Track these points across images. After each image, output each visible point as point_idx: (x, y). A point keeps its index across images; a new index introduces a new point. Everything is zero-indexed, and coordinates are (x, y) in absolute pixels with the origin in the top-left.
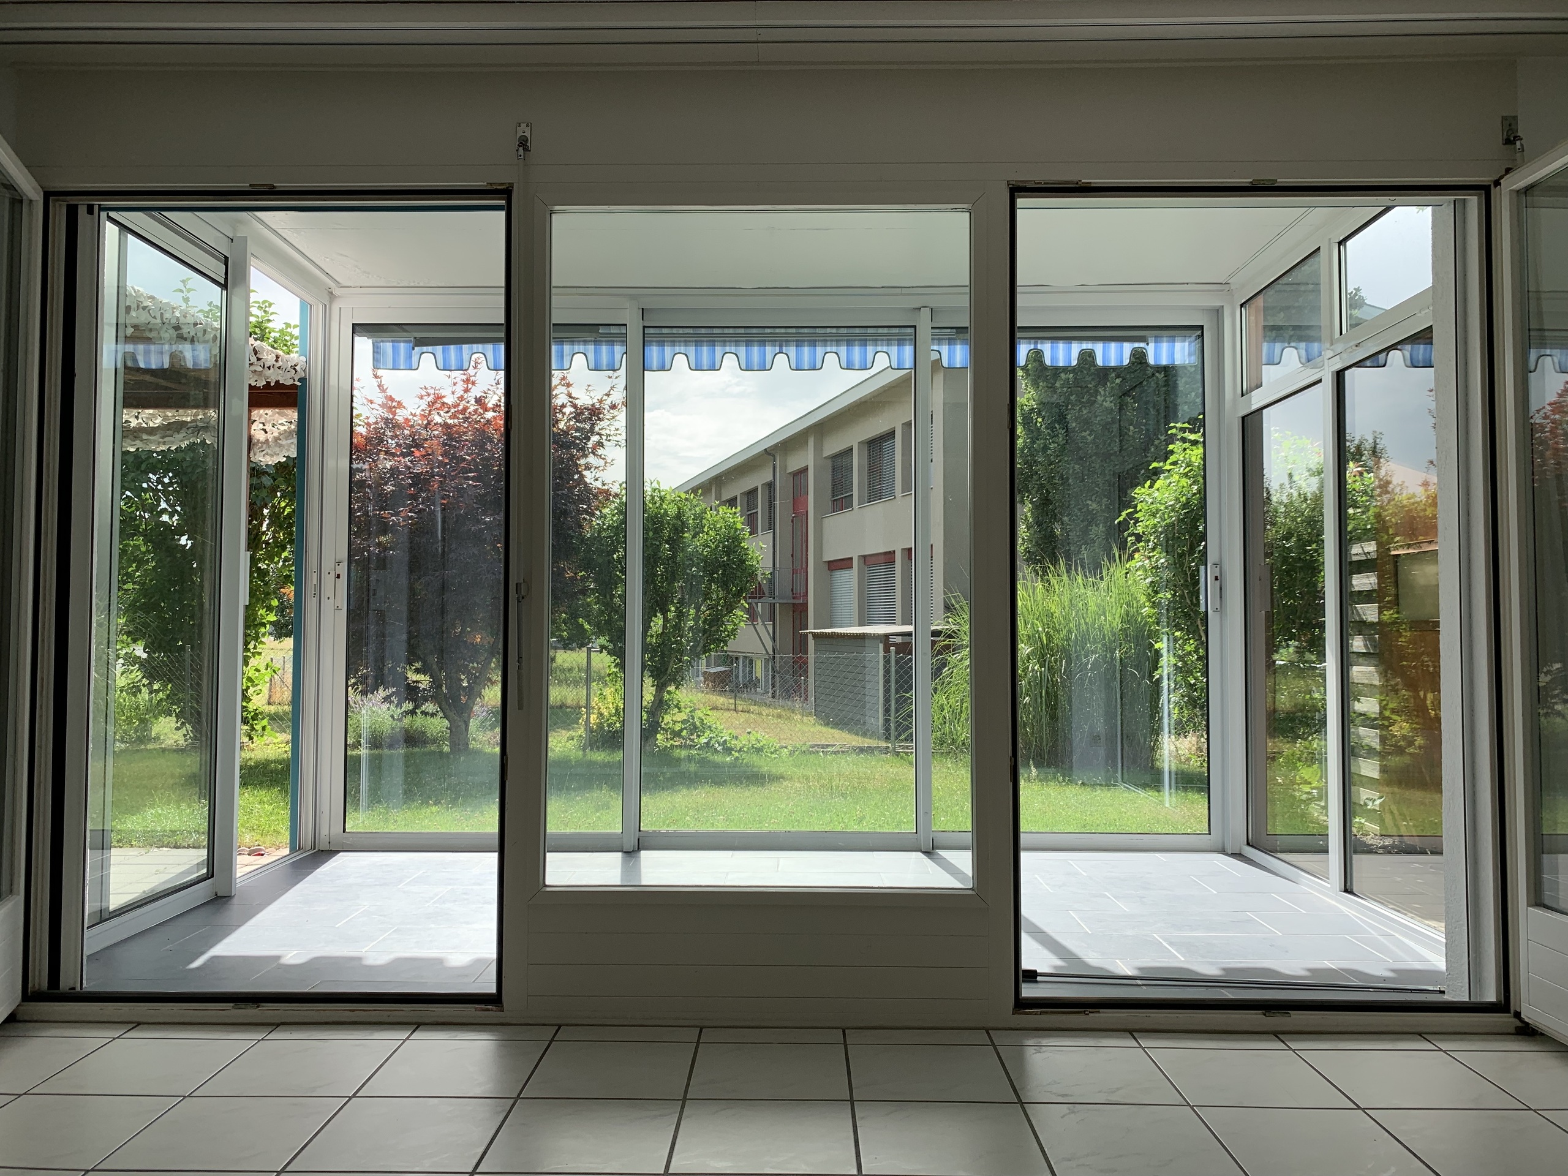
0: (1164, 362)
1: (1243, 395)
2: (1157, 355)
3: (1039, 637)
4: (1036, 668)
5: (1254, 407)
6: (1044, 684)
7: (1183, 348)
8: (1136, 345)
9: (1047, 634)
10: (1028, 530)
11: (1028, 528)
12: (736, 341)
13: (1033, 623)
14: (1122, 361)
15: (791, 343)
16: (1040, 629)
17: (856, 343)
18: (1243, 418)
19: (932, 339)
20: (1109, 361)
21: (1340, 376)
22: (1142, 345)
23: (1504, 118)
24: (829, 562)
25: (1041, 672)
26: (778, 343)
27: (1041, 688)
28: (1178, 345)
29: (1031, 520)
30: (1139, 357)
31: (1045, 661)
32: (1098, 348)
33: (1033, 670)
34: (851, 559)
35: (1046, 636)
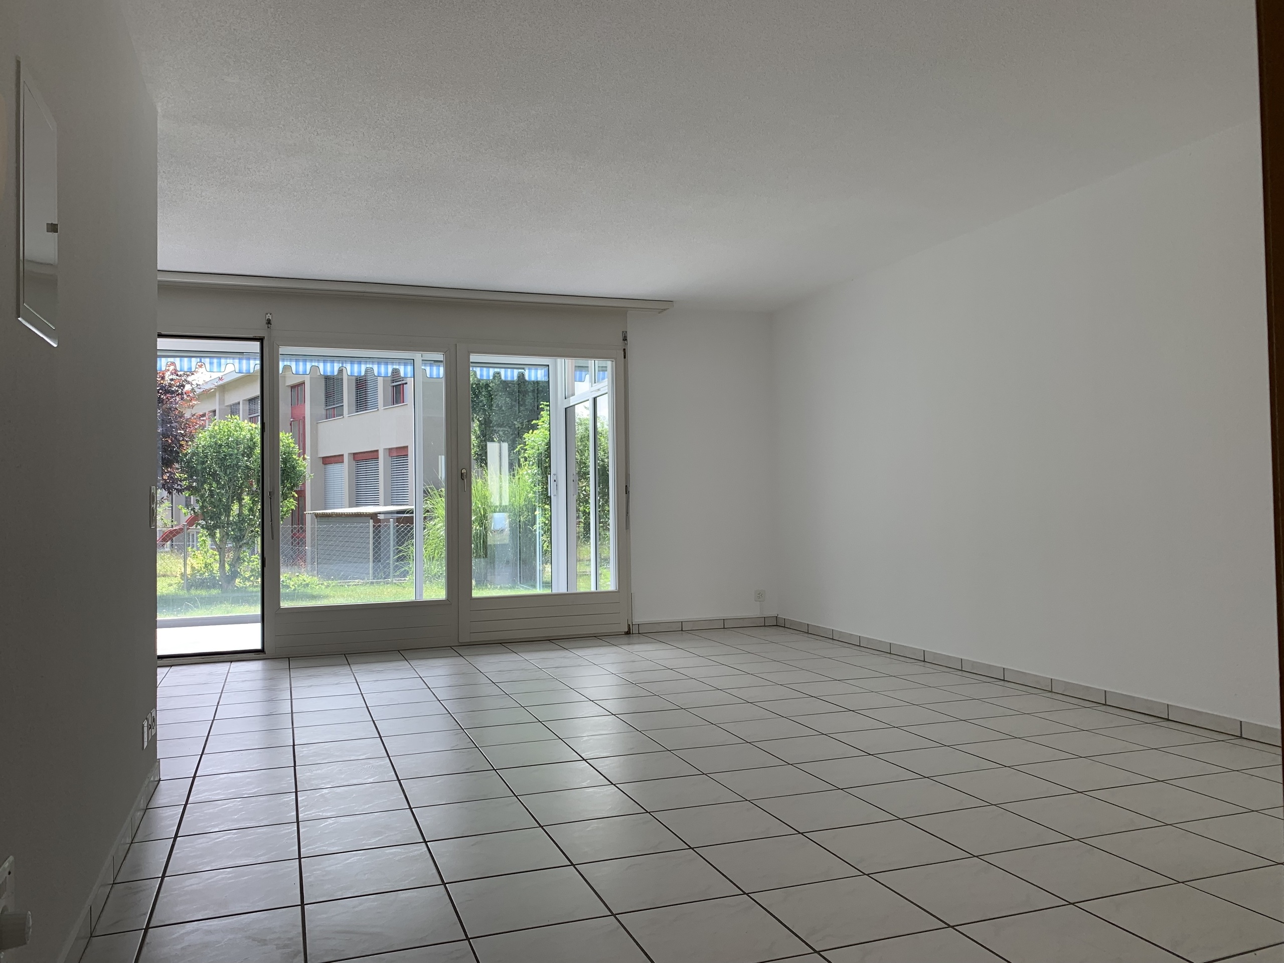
0: (533, 379)
1: (565, 398)
2: (529, 376)
3: (479, 511)
4: (477, 528)
5: (571, 404)
6: (482, 537)
7: (542, 372)
8: (520, 370)
9: (484, 508)
10: (477, 439)
11: (477, 438)
12: (318, 360)
13: (476, 503)
14: (513, 378)
15: (348, 362)
16: (480, 506)
17: (383, 363)
18: (566, 409)
19: (422, 363)
20: (507, 378)
21: (595, 399)
22: (523, 371)
23: (623, 332)
24: (323, 458)
25: (480, 531)
26: (341, 362)
27: (480, 539)
28: (539, 372)
29: (478, 432)
30: (521, 376)
31: (482, 523)
32: (502, 371)
33: (476, 529)
34: (343, 455)
35: (483, 509)
